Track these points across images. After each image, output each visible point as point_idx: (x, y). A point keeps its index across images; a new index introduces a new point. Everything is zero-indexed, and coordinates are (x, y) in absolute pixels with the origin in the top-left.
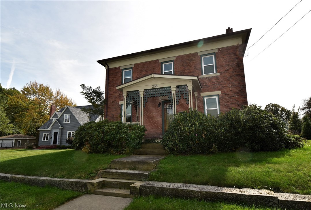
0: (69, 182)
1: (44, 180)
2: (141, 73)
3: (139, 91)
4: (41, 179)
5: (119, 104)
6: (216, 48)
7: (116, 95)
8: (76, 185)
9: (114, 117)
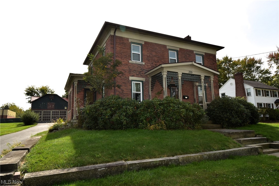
0: (246, 150)
1: (215, 153)
2: (151, 53)
3: (177, 73)
4: (221, 152)
5: (129, 79)
6: (204, 52)
7: (126, 69)
8: (251, 151)
9: (124, 92)
